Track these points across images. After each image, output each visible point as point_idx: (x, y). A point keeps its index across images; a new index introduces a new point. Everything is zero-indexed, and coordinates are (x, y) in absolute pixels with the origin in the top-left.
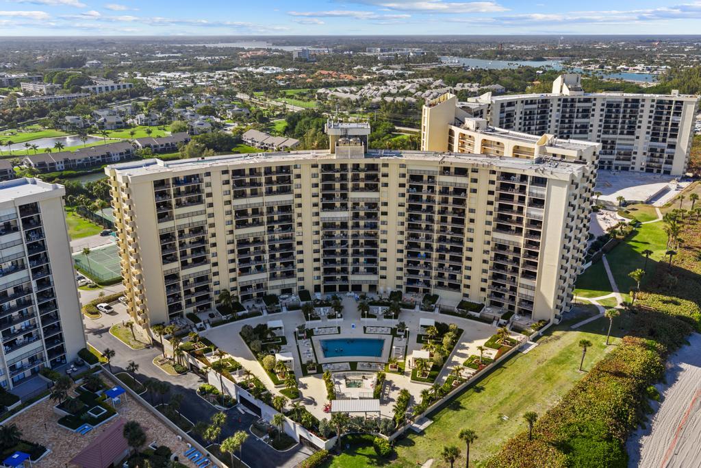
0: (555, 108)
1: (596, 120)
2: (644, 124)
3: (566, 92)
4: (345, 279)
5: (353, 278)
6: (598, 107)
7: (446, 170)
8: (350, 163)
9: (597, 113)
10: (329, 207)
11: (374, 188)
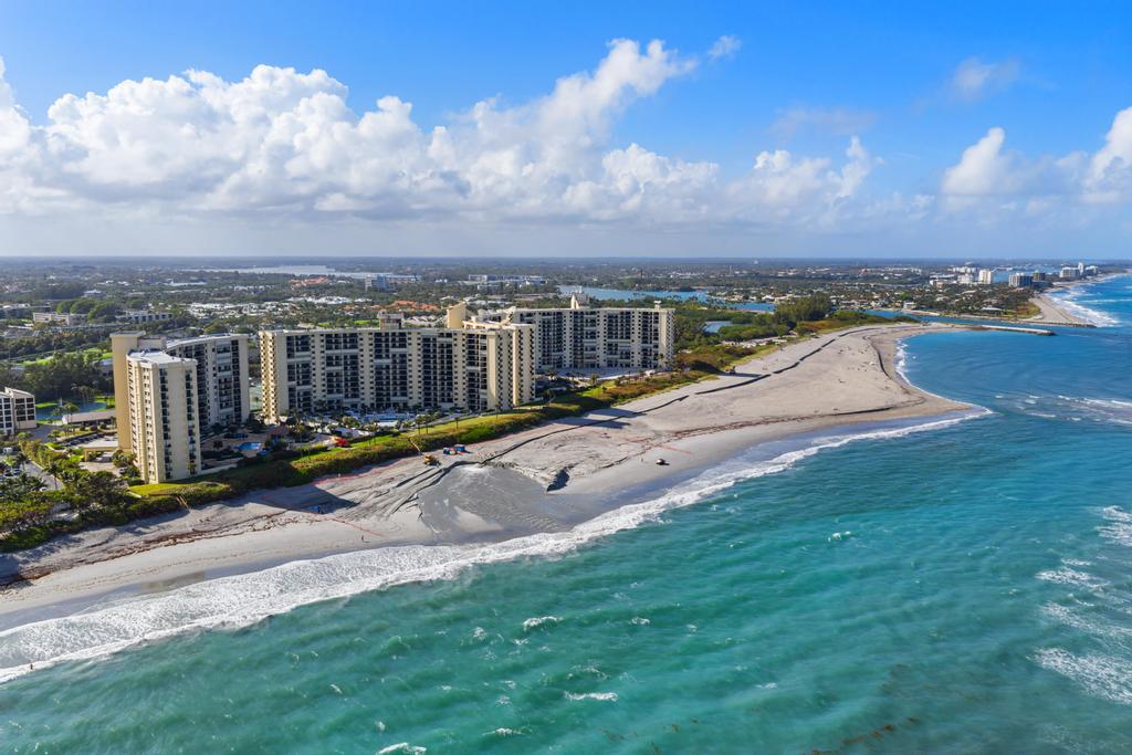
0: (568, 319)
1: (601, 328)
2: (636, 331)
3: (578, 307)
4: (388, 399)
5: (393, 399)
6: (602, 319)
7: (442, 335)
8: (390, 332)
9: (602, 322)
10: (379, 357)
11: (404, 346)
